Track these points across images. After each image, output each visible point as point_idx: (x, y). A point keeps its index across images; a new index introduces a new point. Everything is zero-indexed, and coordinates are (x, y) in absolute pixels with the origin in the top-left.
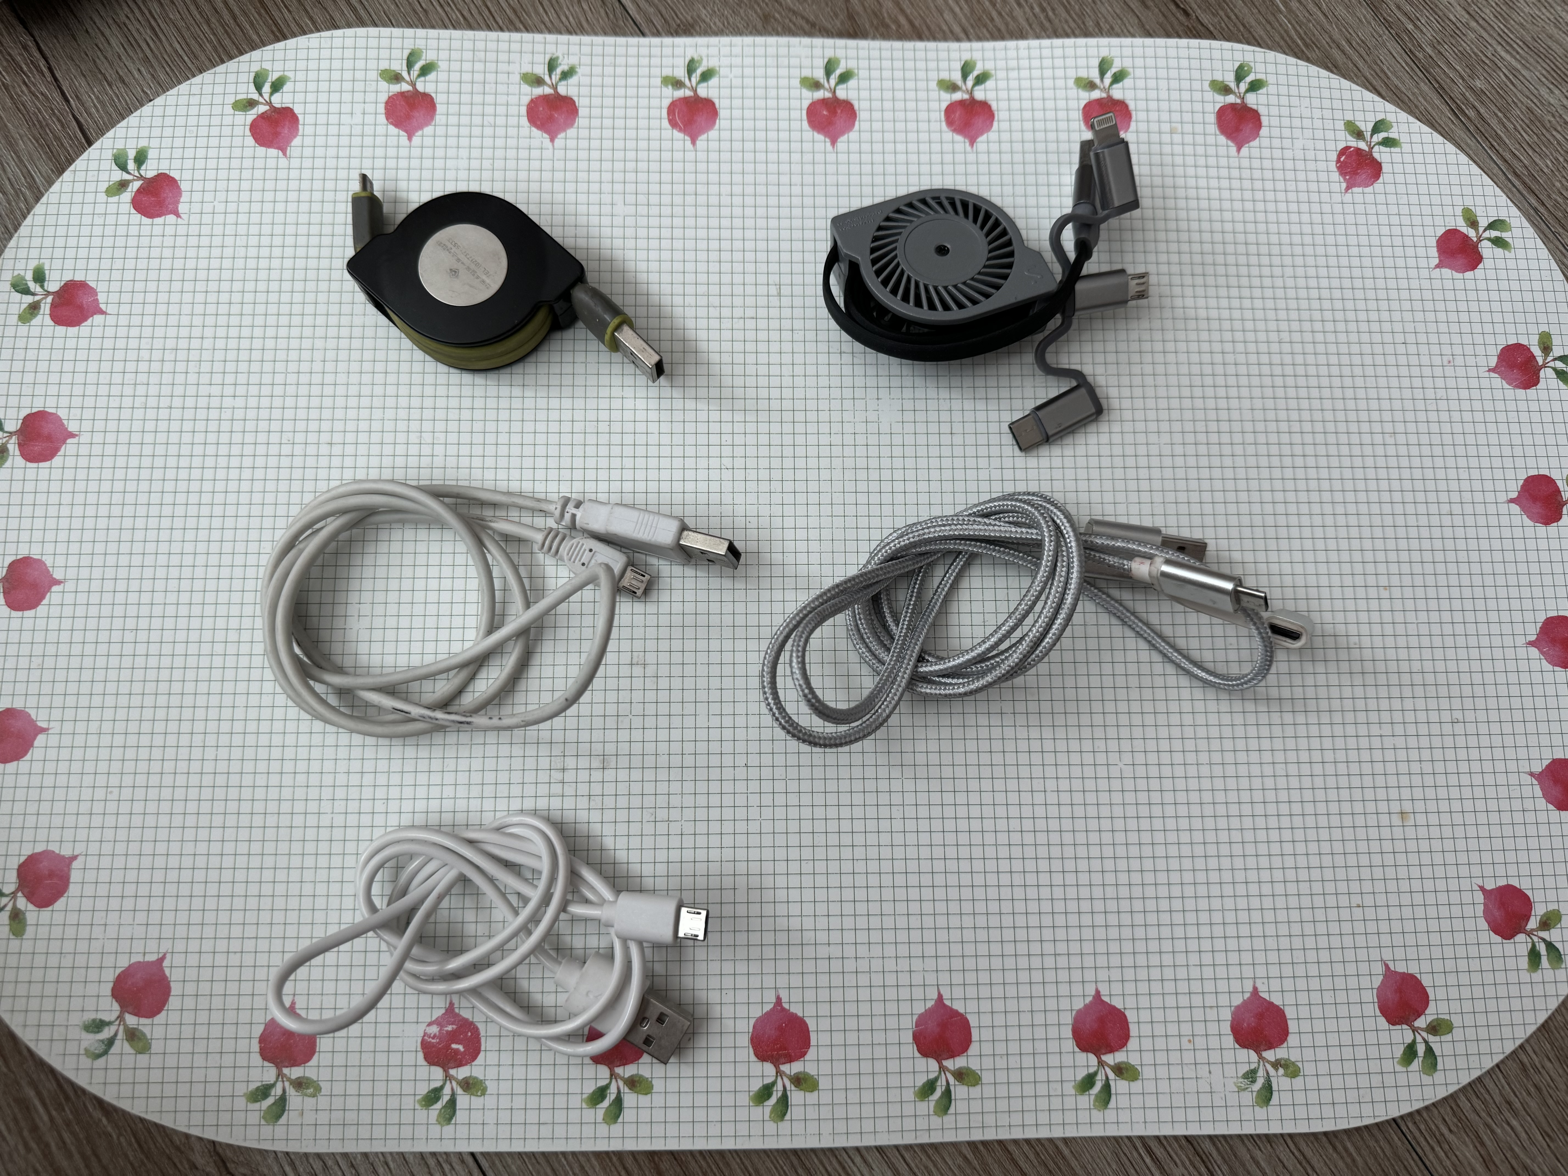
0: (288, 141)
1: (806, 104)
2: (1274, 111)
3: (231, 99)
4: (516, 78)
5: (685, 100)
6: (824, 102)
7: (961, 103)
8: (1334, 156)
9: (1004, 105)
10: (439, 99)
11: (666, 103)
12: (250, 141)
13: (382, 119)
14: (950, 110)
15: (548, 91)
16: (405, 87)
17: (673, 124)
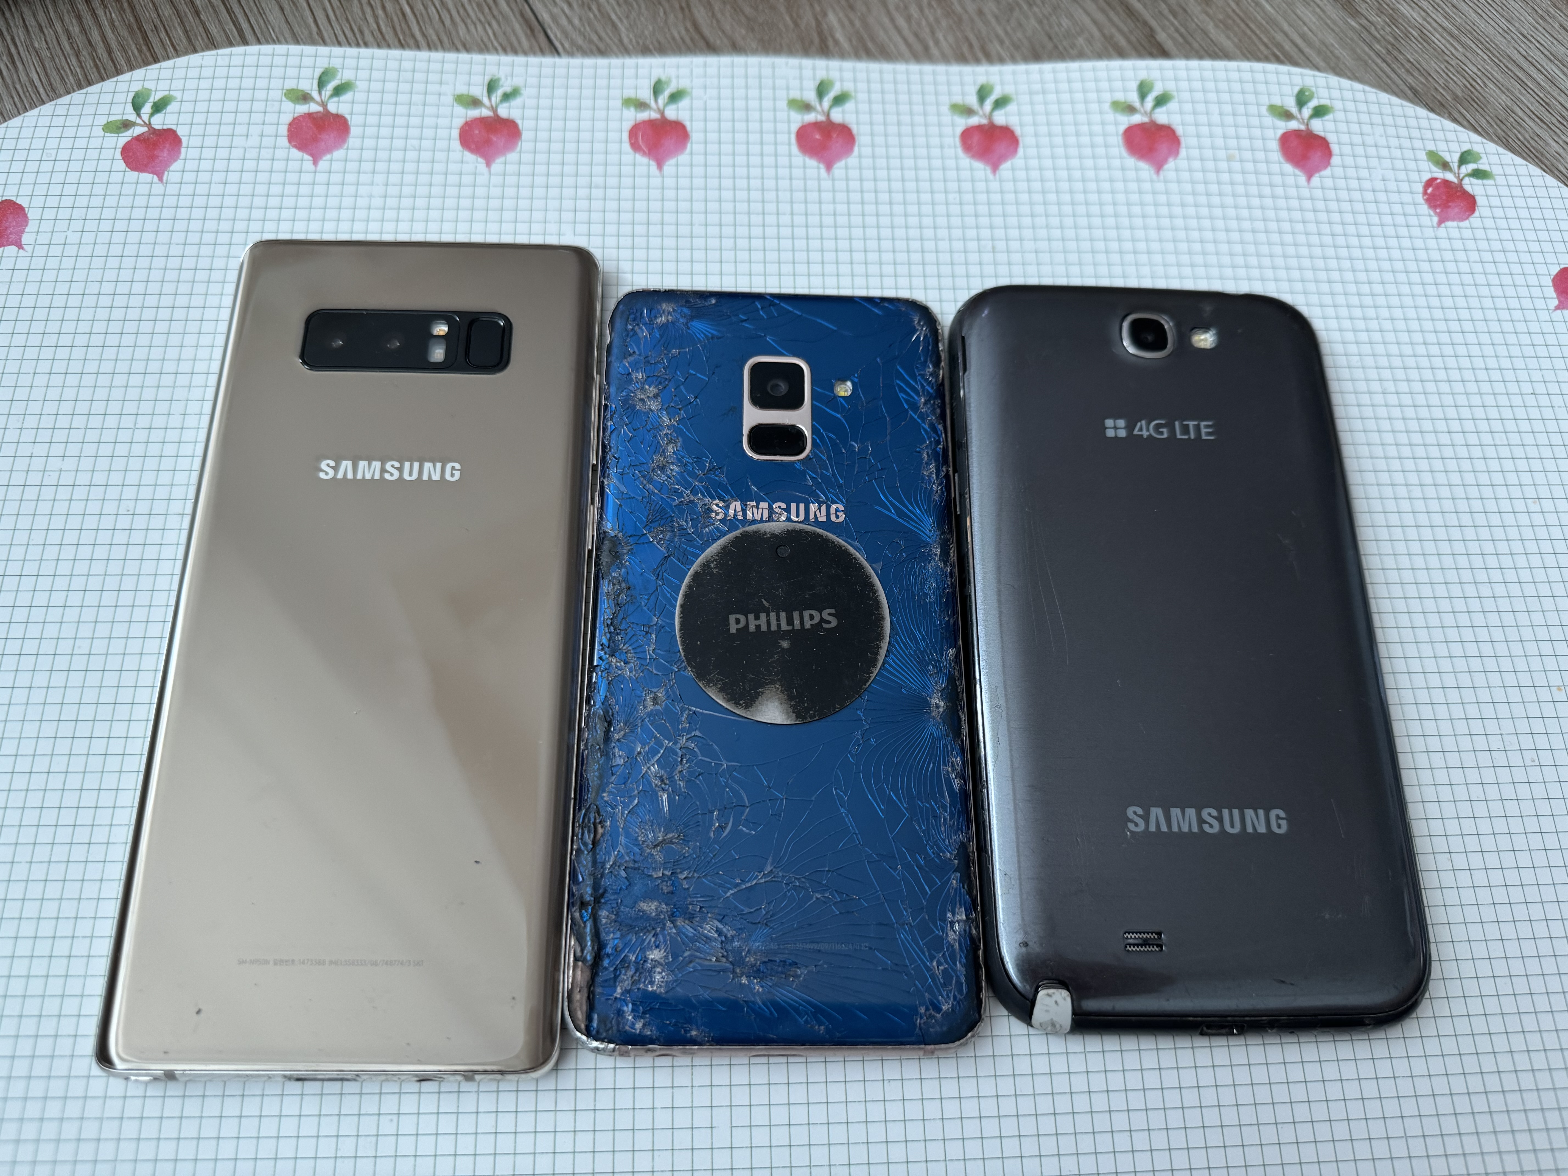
0: (166, 165)
1: (795, 127)
2: (1345, 138)
3: (103, 120)
4: (450, 99)
5: (651, 123)
6: (816, 125)
7: (979, 128)
8: (1420, 188)
9: (1030, 130)
10: (354, 122)
11: (628, 125)
12: (121, 165)
13: (284, 141)
14: (967, 135)
15: (486, 113)
16: (314, 108)
17: (635, 146)
